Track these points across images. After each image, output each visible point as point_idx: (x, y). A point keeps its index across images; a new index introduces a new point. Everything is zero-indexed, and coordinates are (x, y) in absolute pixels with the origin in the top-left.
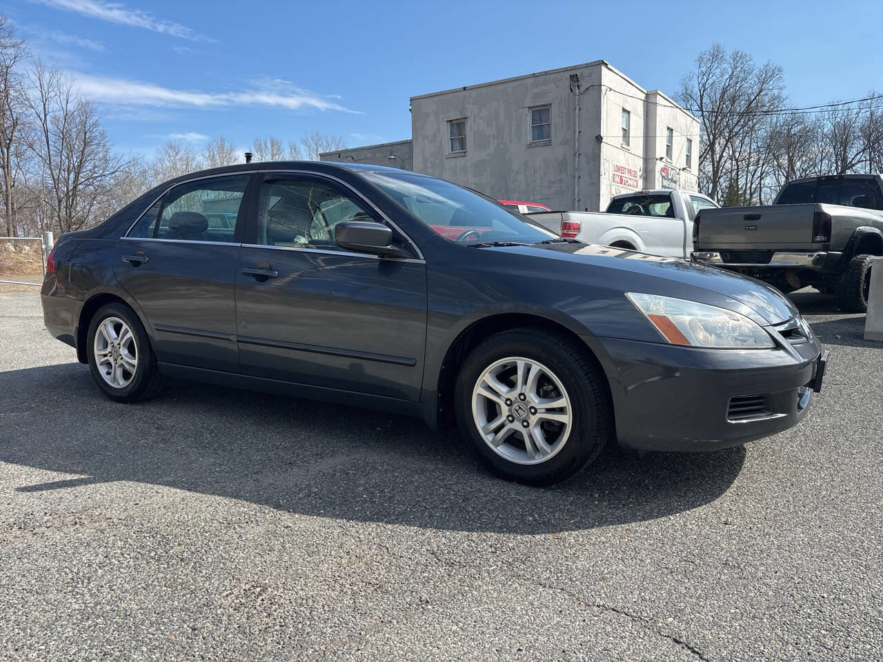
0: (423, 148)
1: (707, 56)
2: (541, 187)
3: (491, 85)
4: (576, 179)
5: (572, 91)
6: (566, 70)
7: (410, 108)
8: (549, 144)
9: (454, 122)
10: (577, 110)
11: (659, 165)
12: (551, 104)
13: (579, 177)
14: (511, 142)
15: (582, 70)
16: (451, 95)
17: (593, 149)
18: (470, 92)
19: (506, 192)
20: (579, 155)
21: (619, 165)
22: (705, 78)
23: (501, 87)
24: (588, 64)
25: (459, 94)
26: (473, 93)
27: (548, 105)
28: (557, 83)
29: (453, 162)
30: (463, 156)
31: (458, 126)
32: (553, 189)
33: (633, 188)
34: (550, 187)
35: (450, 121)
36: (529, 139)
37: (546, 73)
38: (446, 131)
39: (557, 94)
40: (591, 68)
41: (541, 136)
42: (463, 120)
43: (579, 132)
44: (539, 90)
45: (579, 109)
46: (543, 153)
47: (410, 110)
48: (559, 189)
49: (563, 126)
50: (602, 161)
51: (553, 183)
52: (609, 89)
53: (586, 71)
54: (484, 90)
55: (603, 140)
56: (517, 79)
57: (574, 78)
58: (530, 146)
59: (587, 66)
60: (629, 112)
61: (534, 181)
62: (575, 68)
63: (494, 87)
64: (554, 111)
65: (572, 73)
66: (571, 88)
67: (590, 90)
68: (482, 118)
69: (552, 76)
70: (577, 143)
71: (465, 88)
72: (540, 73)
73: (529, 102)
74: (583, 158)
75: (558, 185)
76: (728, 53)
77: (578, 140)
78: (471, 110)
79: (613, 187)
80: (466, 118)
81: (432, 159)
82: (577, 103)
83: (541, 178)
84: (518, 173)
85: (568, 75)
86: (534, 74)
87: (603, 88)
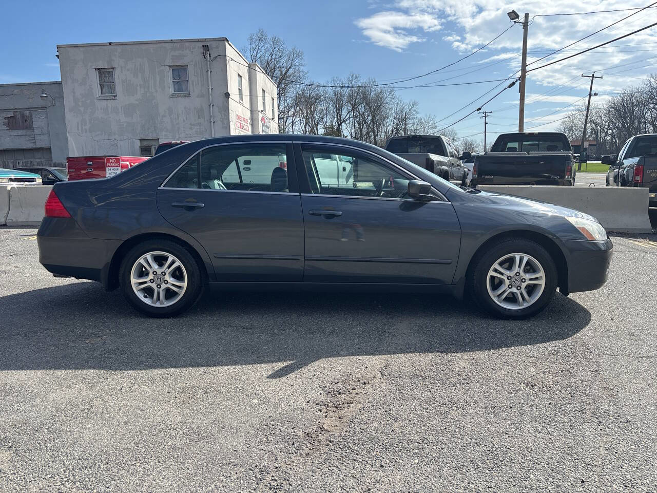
0: (73, 89)
1: (255, 37)
2: (184, 127)
3: (134, 44)
4: (212, 123)
5: (205, 58)
6: (199, 41)
7: (58, 54)
8: (188, 95)
9: (102, 71)
10: (209, 72)
11: (260, 116)
12: (187, 65)
13: (214, 122)
14: (157, 91)
15: (211, 42)
16: (97, 48)
17: (223, 102)
18: (115, 47)
19: (155, 130)
20: (213, 105)
21: (239, 115)
22: (255, 52)
23: (144, 47)
24: (215, 39)
25: (105, 47)
26: (119, 49)
27: (185, 65)
28: (192, 50)
29: (104, 103)
30: (113, 99)
31: (105, 74)
32: (194, 130)
33: (246, 132)
34: (191, 129)
35: (99, 69)
36: (172, 91)
37: (182, 41)
38: (94, 78)
39: (192, 58)
40: (218, 42)
41: (180, 90)
42: (111, 70)
43: (212, 89)
44: (177, 53)
45: (211, 72)
46: (183, 102)
47: (58, 56)
48: (198, 130)
49: (198, 84)
50: (230, 111)
51: (194, 125)
52: (230, 60)
53: (214, 44)
54: (128, 47)
55: (230, 97)
56: (157, 42)
57: (206, 48)
58: (173, 96)
59: (214, 40)
60: (241, 77)
61: (178, 124)
62: (205, 40)
63: (137, 46)
64: (191, 70)
65: (205, 44)
66: (204, 56)
67: (218, 59)
68: (128, 70)
69: (187, 44)
70: (211, 97)
71: (110, 43)
72: (177, 40)
73: (169, 62)
74: (216, 109)
75: (198, 127)
76: (269, 37)
77: (211, 94)
78: (117, 63)
79: (237, 130)
80: (113, 68)
81: (83, 99)
82: (209, 67)
83: (184, 121)
84: (164, 116)
85: (200, 45)
86: (172, 40)
87: (227, 58)
